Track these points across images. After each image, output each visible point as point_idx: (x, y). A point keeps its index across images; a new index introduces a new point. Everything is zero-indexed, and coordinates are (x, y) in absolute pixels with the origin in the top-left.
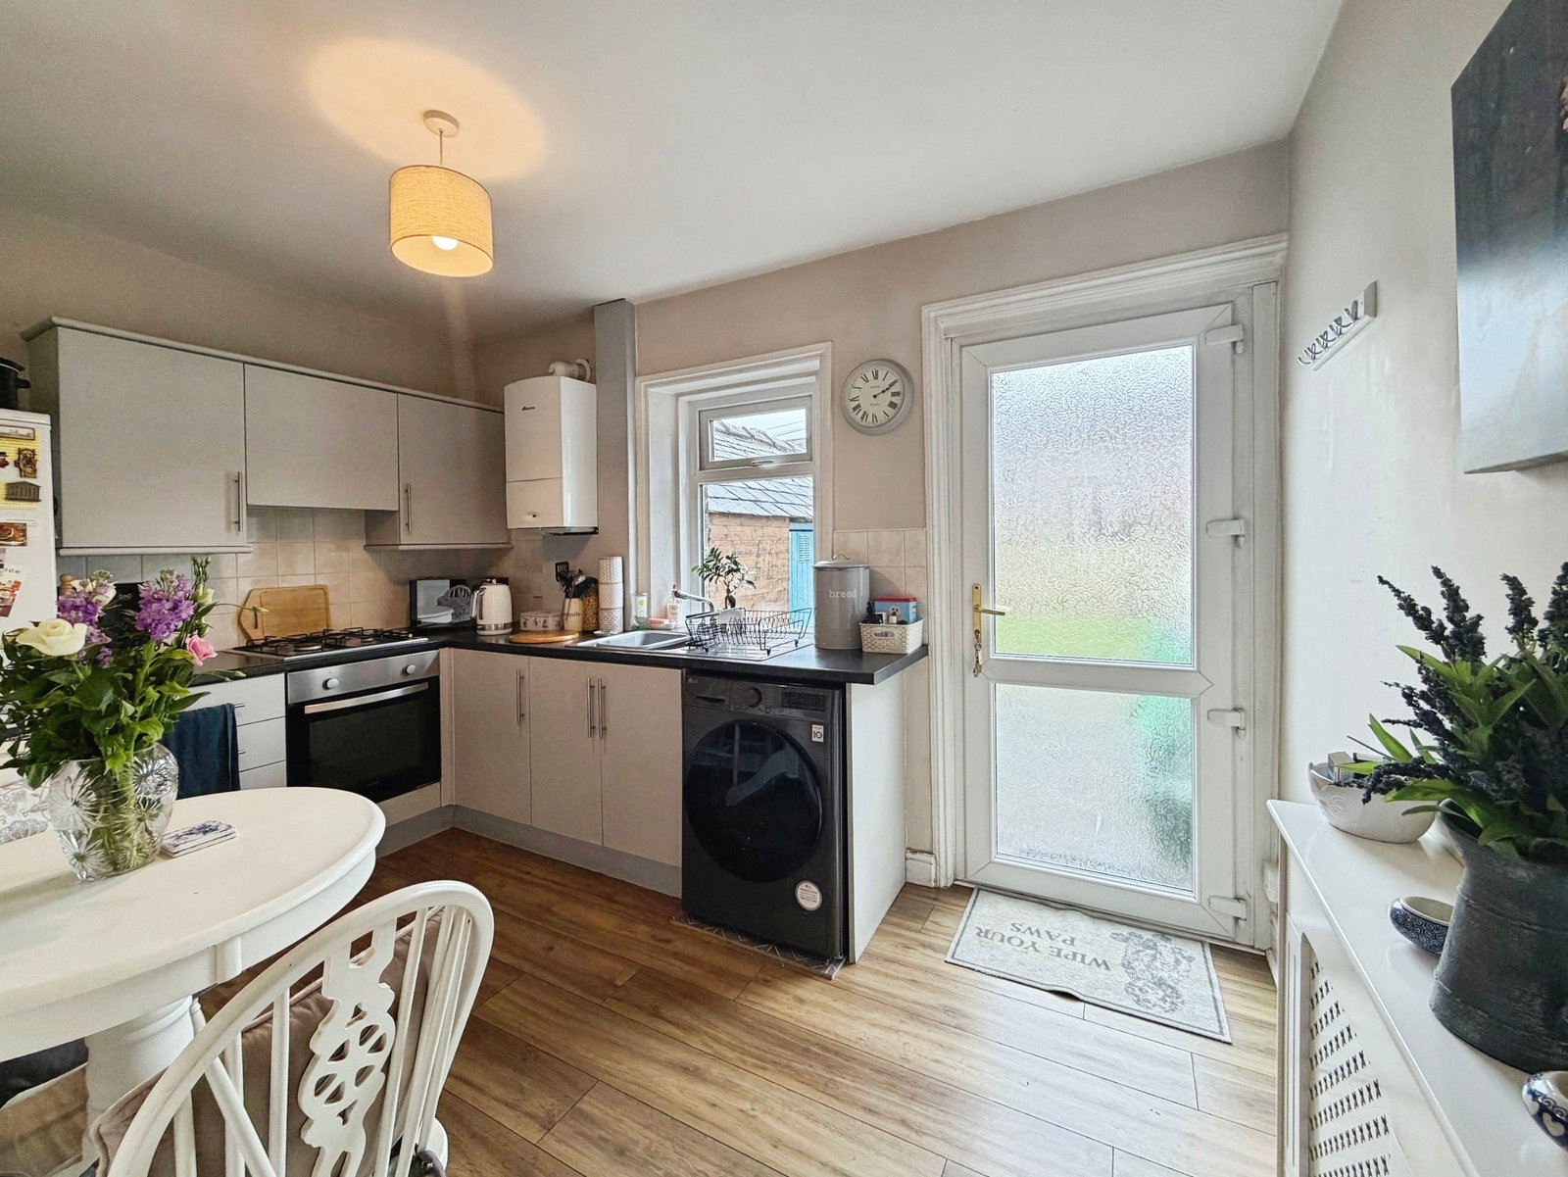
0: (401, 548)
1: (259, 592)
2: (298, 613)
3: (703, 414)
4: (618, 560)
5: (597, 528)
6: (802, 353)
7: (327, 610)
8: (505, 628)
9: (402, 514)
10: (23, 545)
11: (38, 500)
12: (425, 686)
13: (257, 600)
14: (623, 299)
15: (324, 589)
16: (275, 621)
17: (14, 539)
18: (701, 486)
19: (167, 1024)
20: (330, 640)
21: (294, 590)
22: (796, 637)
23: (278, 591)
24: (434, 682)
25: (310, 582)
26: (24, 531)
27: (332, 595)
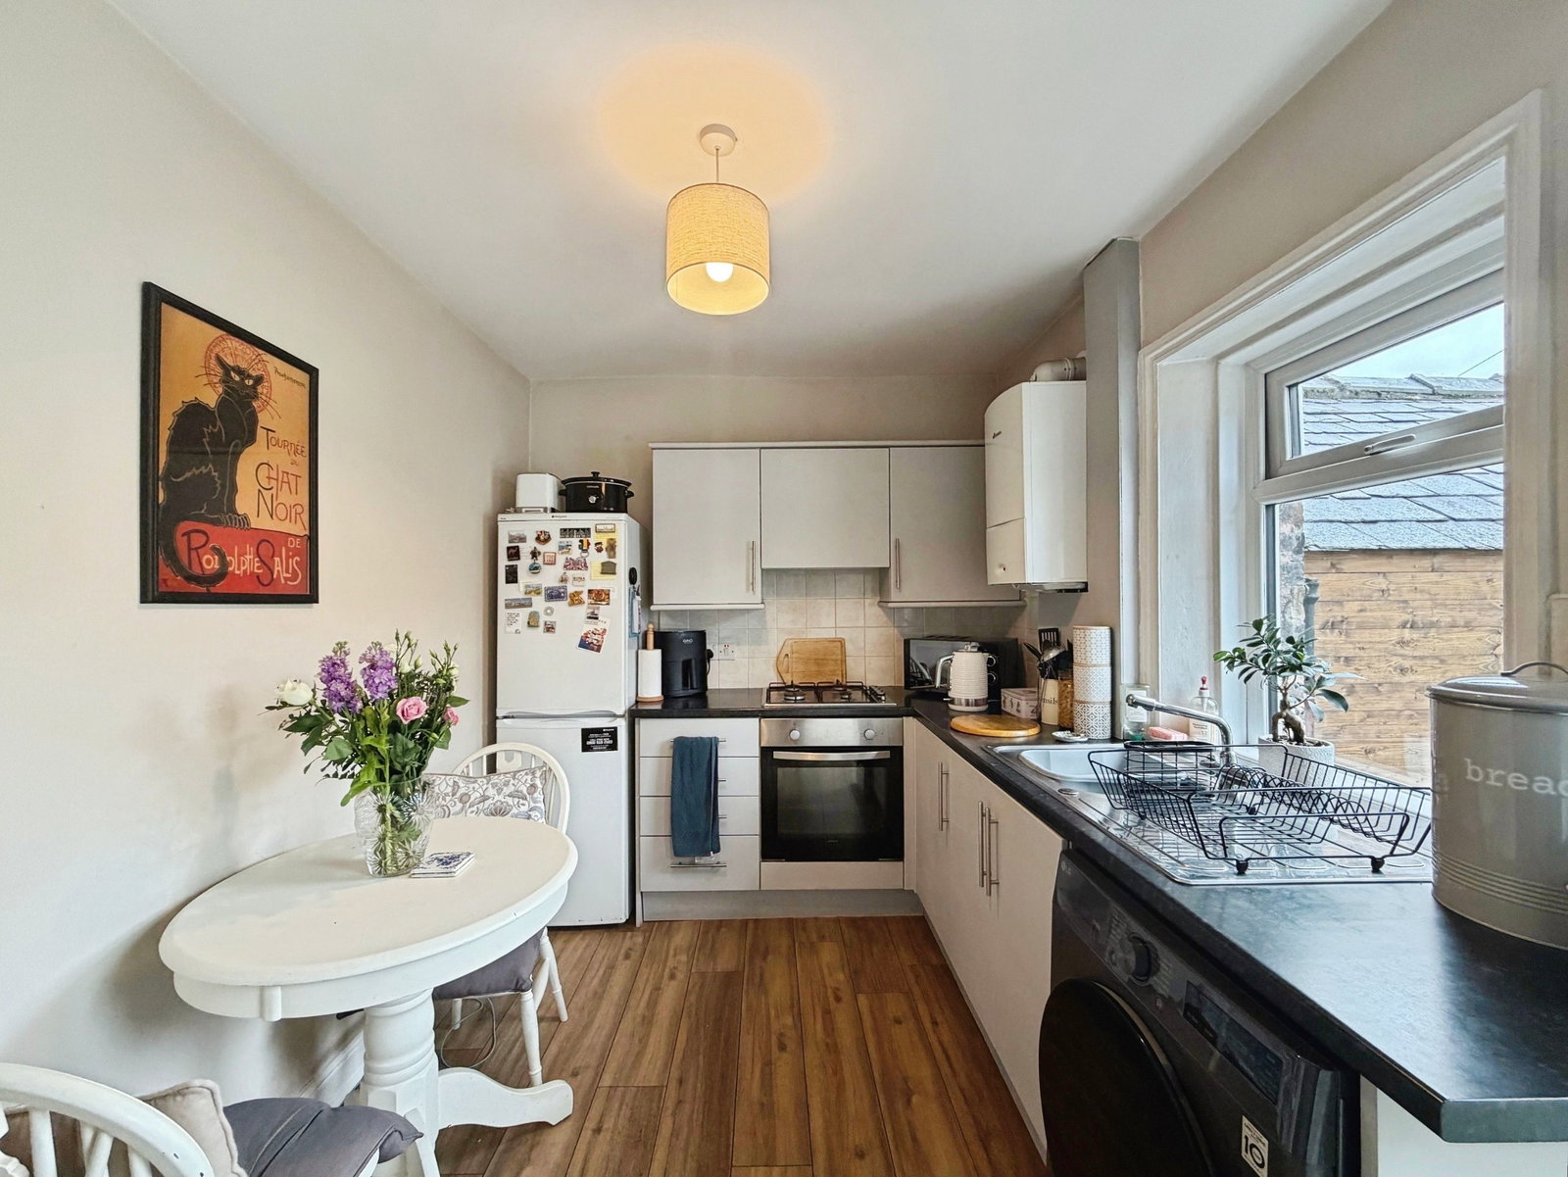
0: (890, 605)
1: (791, 641)
2: (819, 662)
3: (1273, 381)
4: (1104, 632)
5: (1086, 583)
6: (1453, 160)
7: (844, 661)
8: (976, 705)
9: (892, 573)
10: (608, 604)
11: (614, 573)
12: (886, 755)
13: (789, 648)
14: (1113, 240)
15: (842, 642)
16: (801, 668)
17: (604, 600)
18: (1270, 508)
19: (393, 1013)
20: (843, 689)
21: (817, 641)
22: (1380, 850)
23: (804, 641)
24: (897, 752)
25: (831, 634)
26: (608, 595)
27: (849, 647)
